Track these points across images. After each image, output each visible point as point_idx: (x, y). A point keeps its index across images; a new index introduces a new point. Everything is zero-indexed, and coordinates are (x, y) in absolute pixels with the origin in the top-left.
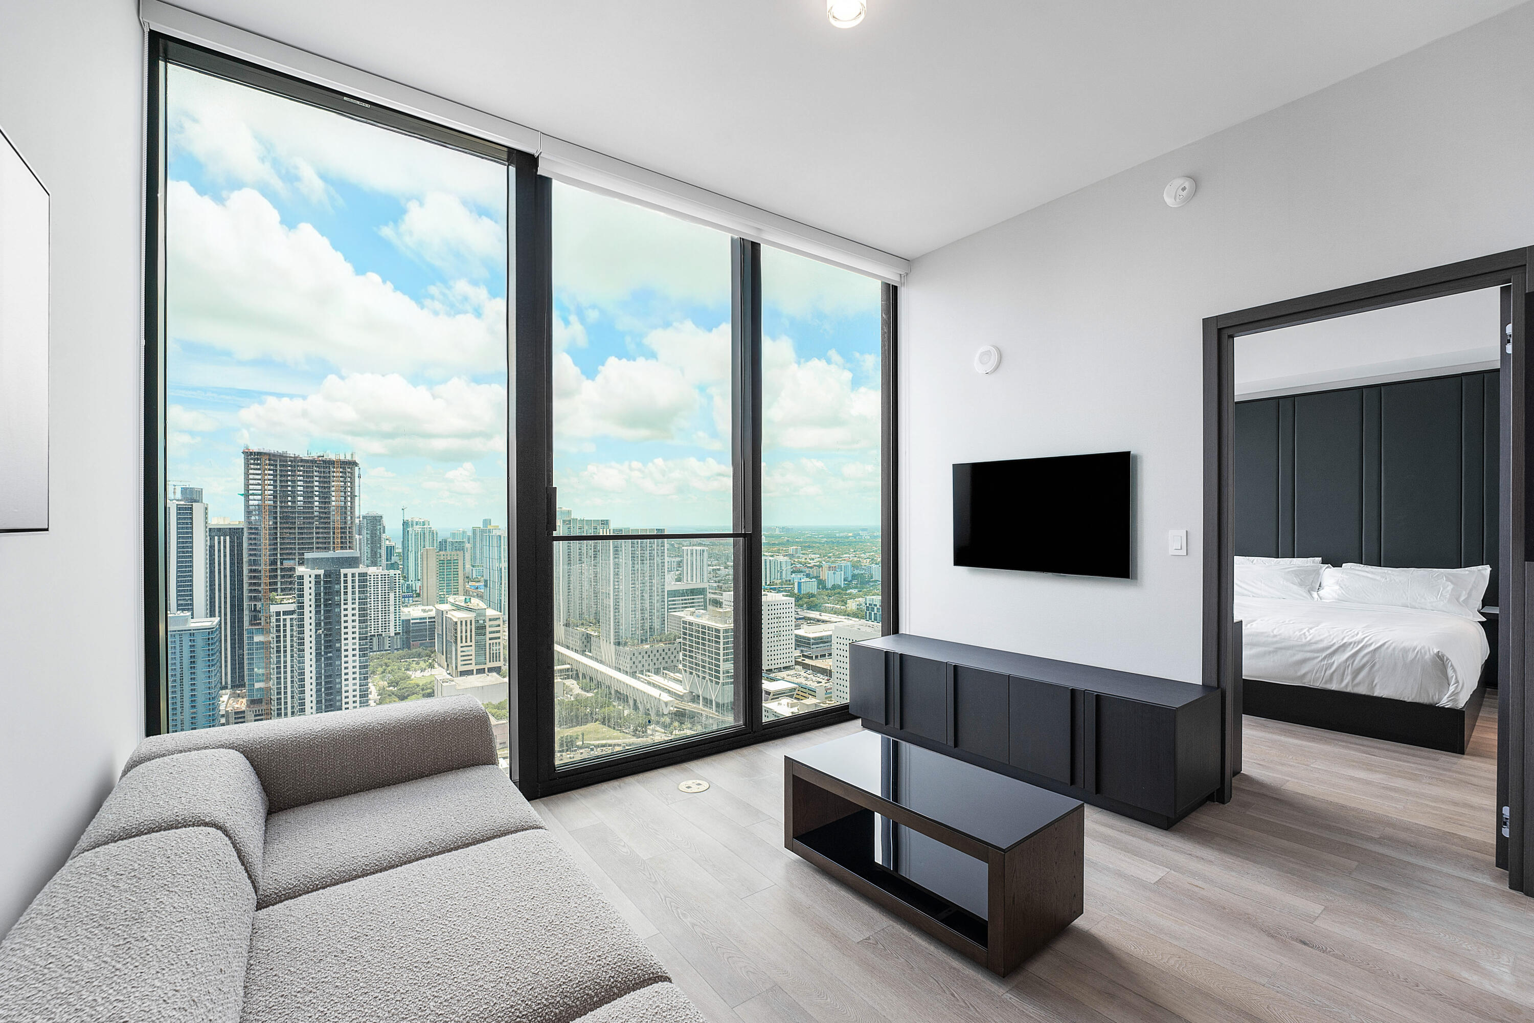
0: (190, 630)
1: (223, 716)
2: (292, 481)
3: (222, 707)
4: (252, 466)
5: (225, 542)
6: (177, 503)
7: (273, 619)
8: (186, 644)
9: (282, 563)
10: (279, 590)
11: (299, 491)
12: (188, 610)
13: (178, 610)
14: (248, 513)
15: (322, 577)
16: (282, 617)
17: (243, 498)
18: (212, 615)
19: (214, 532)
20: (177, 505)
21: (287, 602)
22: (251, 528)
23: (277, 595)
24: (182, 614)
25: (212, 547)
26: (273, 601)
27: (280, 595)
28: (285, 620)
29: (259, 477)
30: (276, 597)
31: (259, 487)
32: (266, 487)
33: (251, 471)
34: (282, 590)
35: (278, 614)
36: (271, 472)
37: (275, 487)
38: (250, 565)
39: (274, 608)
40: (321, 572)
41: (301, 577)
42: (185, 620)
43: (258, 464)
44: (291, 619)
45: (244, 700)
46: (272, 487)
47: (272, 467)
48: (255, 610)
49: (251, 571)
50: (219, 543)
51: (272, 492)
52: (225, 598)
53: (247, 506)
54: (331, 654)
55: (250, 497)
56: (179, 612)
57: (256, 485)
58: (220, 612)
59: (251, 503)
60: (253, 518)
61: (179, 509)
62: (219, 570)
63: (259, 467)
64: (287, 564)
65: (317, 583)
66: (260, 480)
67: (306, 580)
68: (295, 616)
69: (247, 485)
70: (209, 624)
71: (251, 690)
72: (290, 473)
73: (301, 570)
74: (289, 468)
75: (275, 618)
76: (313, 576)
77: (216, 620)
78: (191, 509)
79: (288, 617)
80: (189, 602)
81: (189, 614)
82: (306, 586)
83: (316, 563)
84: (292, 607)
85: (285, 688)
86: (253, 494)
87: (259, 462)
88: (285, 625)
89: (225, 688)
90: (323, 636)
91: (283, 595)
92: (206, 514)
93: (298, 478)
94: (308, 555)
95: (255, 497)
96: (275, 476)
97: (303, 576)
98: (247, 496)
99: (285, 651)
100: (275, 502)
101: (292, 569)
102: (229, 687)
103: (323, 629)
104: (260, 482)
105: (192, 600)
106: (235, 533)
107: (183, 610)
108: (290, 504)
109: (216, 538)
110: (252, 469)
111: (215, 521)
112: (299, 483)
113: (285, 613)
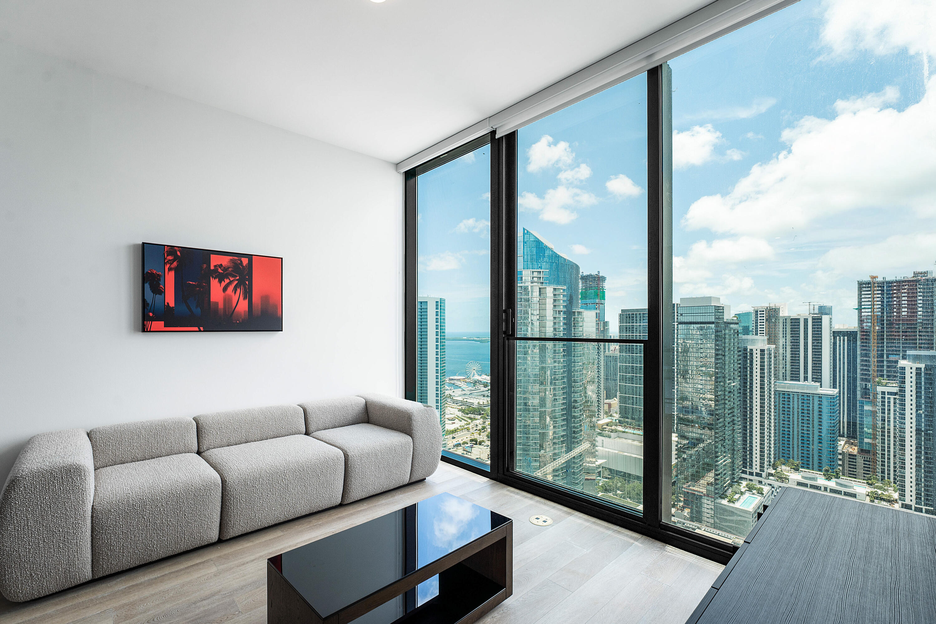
0: (819, 394)
1: (840, 454)
2: (897, 297)
3: (840, 448)
4: (864, 289)
5: (844, 340)
6: (812, 315)
7: (879, 396)
8: (816, 403)
9: (888, 357)
10: (885, 376)
11: (903, 304)
12: (818, 382)
13: (813, 381)
14: (861, 321)
15: (923, 370)
16: (887, 396)
17: (857, 311)
18: (834, 387)
19: (836, 334)
20: (813, 317)
21: (891, 385)
22: (862, 332)
23: (883, 379)
24: (814, 384)
25: (835, 344)
26: (879, 384)
27: (886, 380)
28: (889, 398)
29: (870, 296)
30: (882, 381)
31: (870, 303)
32: (875, 303)
33: (863, 293)
34: (888, 376)
35: (883, 393)
36: (880, 292)
37: (883, 302)
38: (861, 357)
39: (880, 389)
40: (922, 366)
41: (903, 369)
42: (816, 388)
43: (868, 287)
44: (895, 399)
45: (856, 448)
46: (880, 302)
47: (880, 288)
48: (866, 388)
49: (862, 361)
50: (840, 341)
51: (880, 306)
52: (844, 377)
53: (860, 316)
54: (931, 432)
55: (862, 310)
56: (813, 382)
57: (867, 302)
58: (840, 386)
59: (863, 314)
60: (865, 324)
61: (813, 319)
62: (840, 358)
63: (869, 289)
64: (892, 358)
65: (918, 374)
66: (870, 298)
67: (908, 371)
68: (897, 397)
69: (860, 302)
70: (832, 392)
71: (861, 442)
72: (895, 291)
73: (902, 363)
74: (895, 288)
75: (881, 396)
76: (914, 369)
77: (837, 390)
78: (821, 319)
79: (892, 397)
80: (819, 377)
81: (819, 384)
82: (908, 375)
83: (917, 358)
84: (895, 390)
85: (889, 447)
86: (865, 308)
87: (869, 285)
88: (889, 402)
89: (843, 436)
90: (923, 415)
91: (888, 380)
92: (831, 322)
93: (903, 295)
94: (909, 352)
95: (867, 310)
96: (882, 294)
97: (905, 368)
98: (860, 310)
99: (889, 421)
100: (883, 313)
101: (897, 362)
102: (846, 436)
103: (923, 410)
104: (870, 299)
105: (821, 376)
106: (851, 335)
107: (816, 381)
108: (895, 314)
109: (838, 337)
110: (863, 291)
111: (837, 327)
112: (903, 298)
113: (889, 393)
